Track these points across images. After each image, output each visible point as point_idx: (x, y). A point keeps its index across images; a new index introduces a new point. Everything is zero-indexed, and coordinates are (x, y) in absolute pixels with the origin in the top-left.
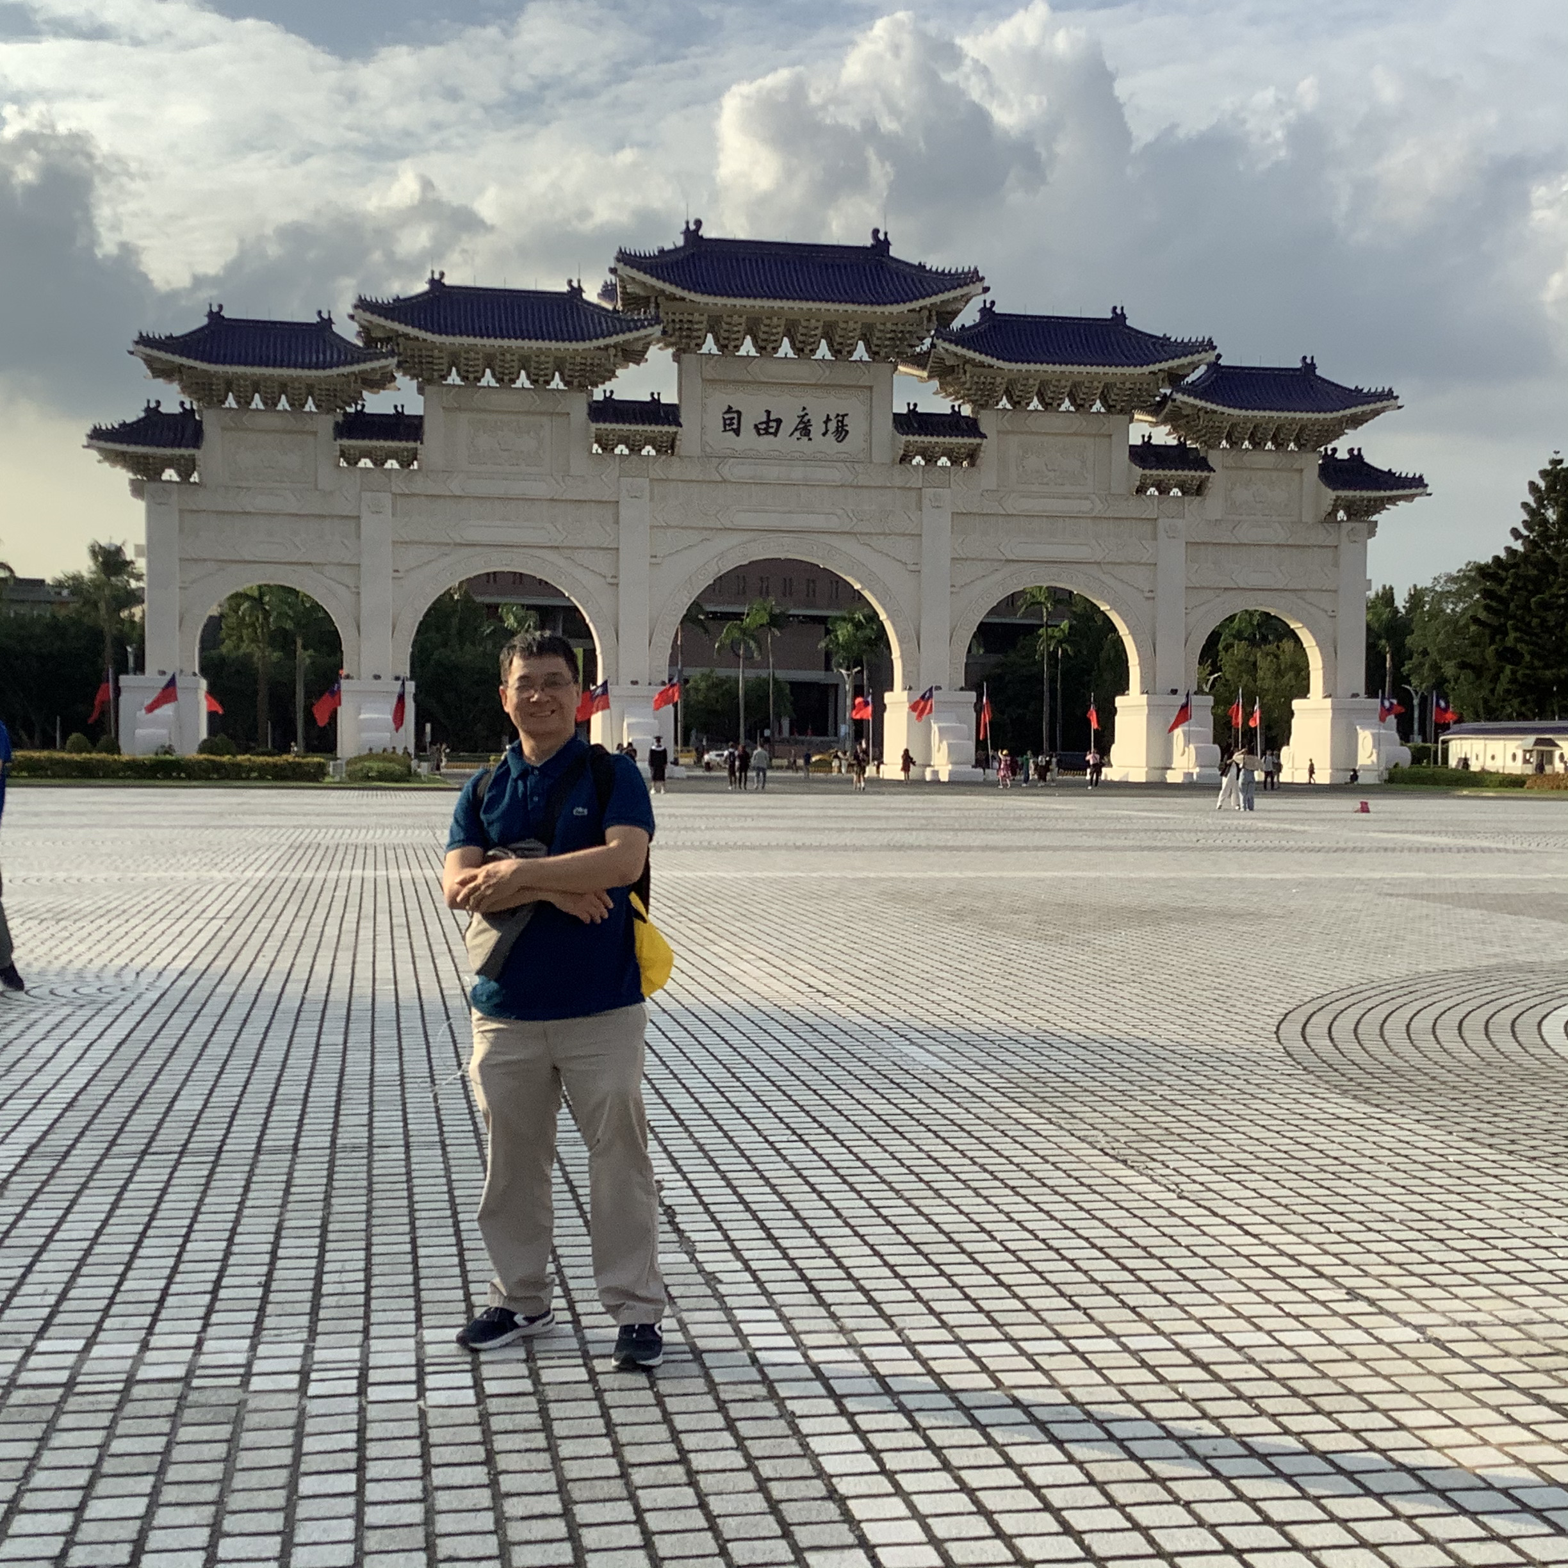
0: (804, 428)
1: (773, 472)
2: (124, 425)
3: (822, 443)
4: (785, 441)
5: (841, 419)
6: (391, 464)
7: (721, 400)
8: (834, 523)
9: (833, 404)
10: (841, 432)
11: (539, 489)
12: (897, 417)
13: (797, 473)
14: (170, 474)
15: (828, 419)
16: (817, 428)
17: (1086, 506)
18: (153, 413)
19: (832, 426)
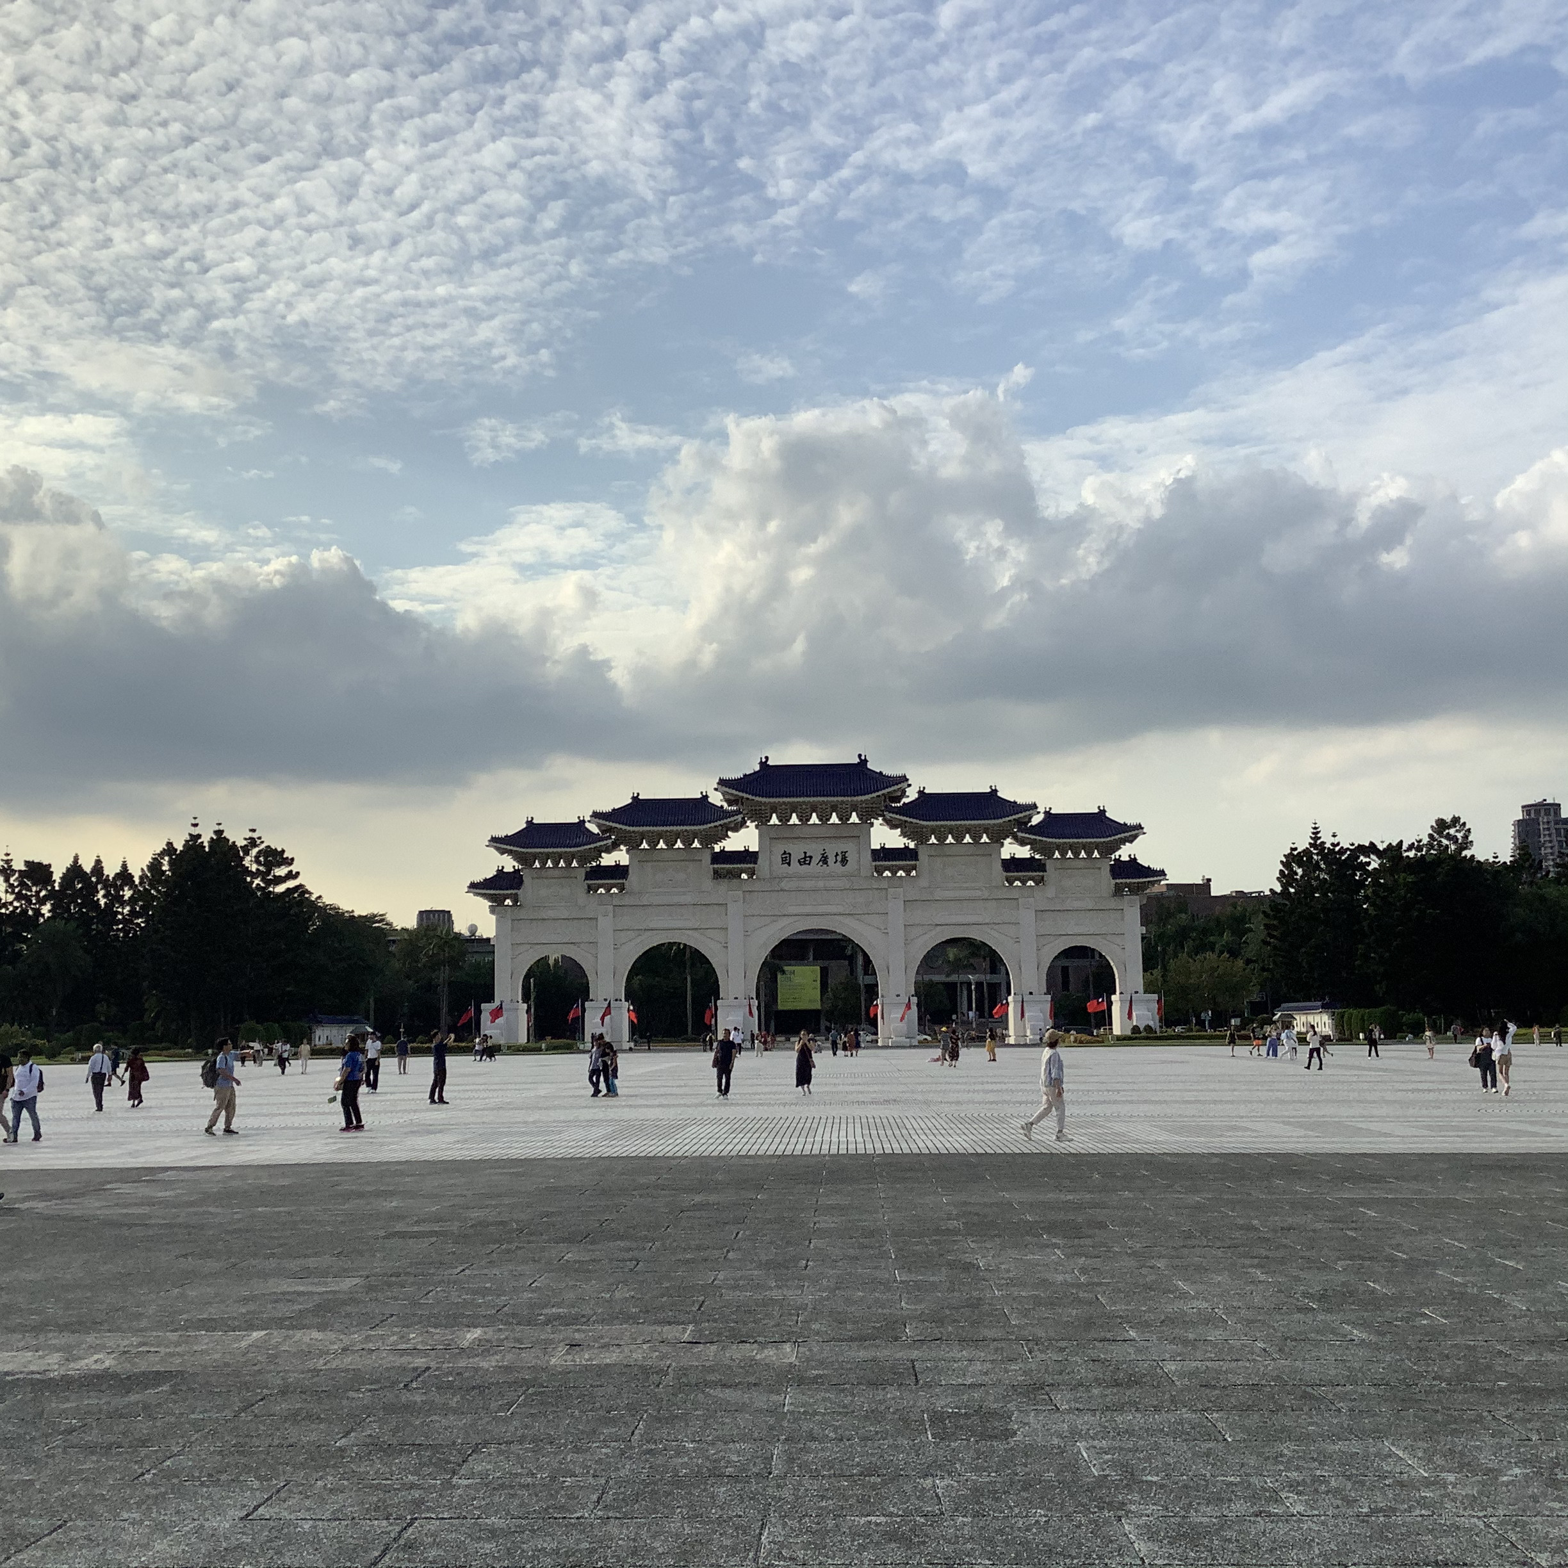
0: (824, 860)
1: (808, 884)
2: (486, 880)
3: (834, 867)
4: (815, 867)
5: (844, 854)
6: (614, 890)
7: (779, 848)
8: (841, 909)
9: (840, 846)
10: (844, 861)
11: (688, 899)
12: (874, 851)
13: (821, 884)
14: (508, 902)
15: (837, 855)
16: (831, 860)
17: (978, 893)
18: (500, 872)
19: (839, 858)
